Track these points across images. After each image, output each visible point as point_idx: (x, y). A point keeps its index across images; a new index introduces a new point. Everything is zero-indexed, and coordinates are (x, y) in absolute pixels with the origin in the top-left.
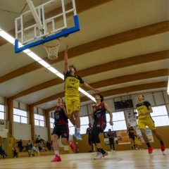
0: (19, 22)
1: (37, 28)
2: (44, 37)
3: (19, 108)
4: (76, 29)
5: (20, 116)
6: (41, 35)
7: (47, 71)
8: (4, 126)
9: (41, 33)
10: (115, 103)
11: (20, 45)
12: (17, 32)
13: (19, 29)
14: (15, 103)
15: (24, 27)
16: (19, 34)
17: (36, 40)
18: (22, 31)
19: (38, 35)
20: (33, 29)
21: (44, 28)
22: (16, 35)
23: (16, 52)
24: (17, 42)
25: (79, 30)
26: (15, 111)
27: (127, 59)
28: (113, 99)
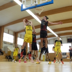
3: (21, 38)
4: (52, 3)
6: (35, 4)
7: (36, 20)
8: (13, 46)
11: (24, 7)
14: (19, 35)
17: (32, 6)
19: (33, 3)
23: (22, 11)
25: (53, 3)
28: (67, 37)
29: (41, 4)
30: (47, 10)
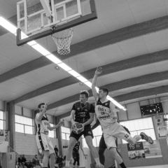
0: (22, 7)
1: (44, 15)
2: (53, 27)
3: (22, 115)
4: (92, 17)
5: (24, 125)
6: (50, 24)
7: (57, 68)
8: (4, 137)
9: (49, 21)
10: (141, 107)
11: (24, 36)
12: (19, 19)
13: (22, 16)
14: (17, 108)
15: (28, 14)
16: (22, 22)
17: (43, 30)
18: (25, 18)
19: (46, 23)
20: (39, 16)
21: (53, 15)
22: (19, 24)
23: (19, 45)
24: (19, 31)
25: (96, 18)
26: (18, 119)
27: (155, 53)
28: (139, 102)
29: (66, 22)
30: (82, 40)
